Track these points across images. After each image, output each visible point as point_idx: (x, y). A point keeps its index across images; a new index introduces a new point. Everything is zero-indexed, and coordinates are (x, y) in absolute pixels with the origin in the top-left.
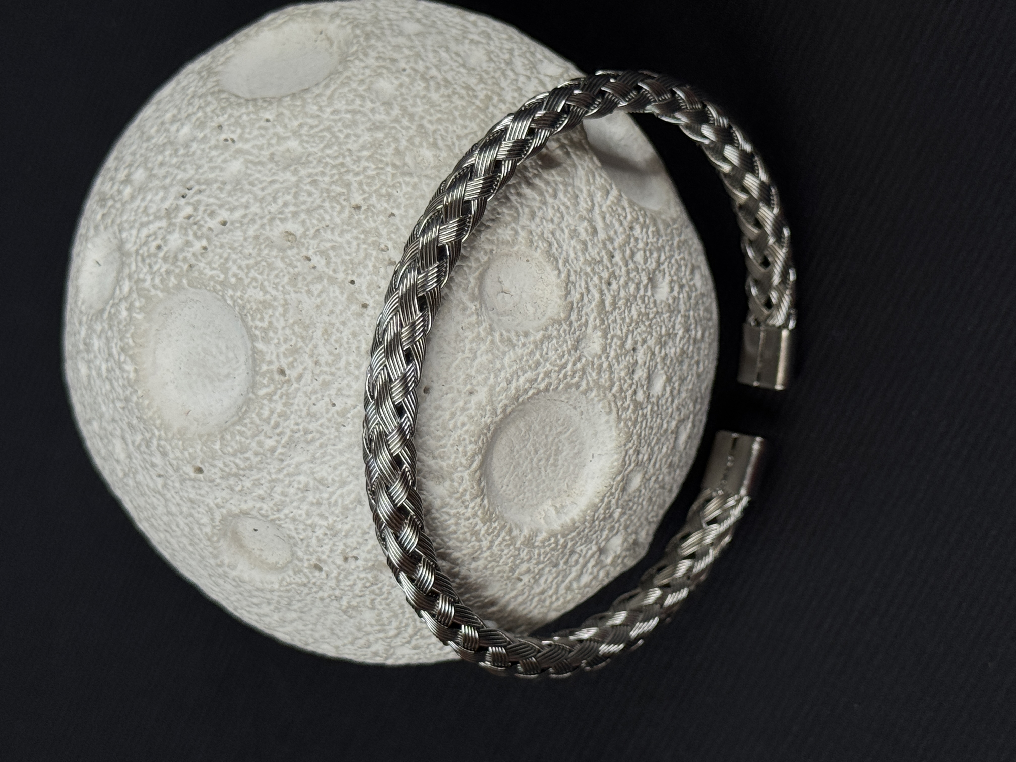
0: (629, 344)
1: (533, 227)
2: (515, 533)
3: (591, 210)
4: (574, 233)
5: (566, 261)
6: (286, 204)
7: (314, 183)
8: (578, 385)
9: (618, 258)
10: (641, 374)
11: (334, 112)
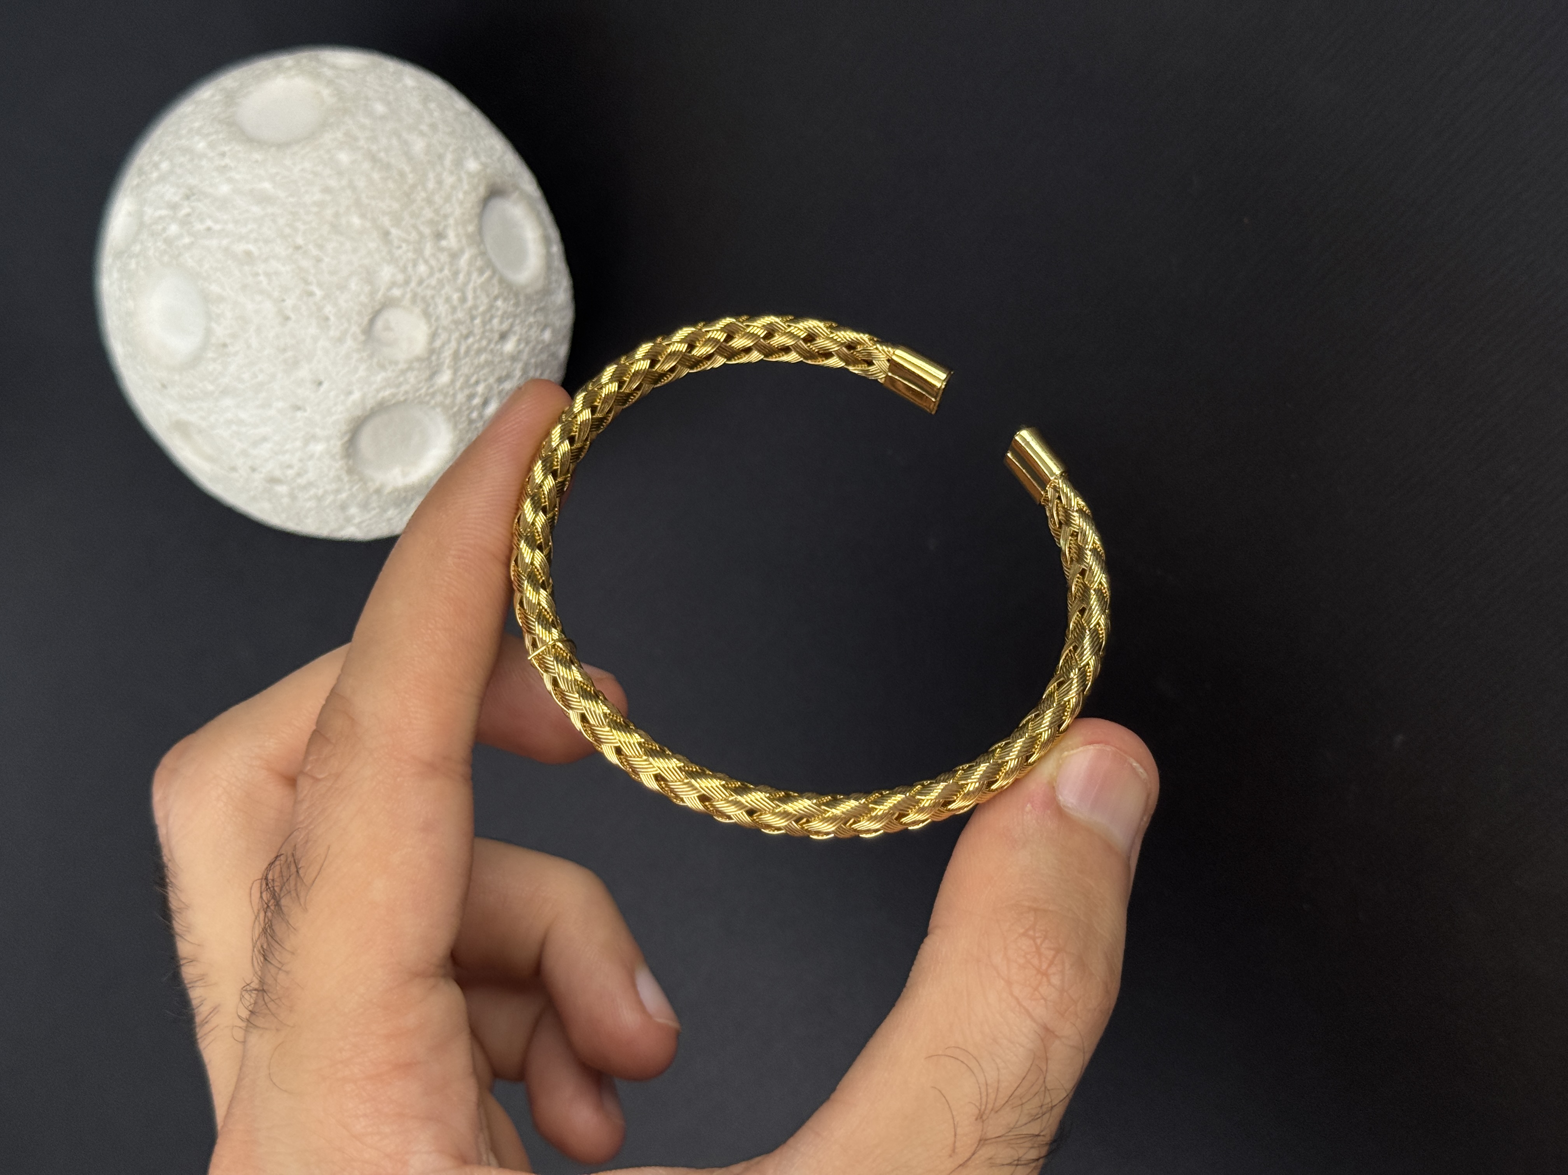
0: (473, 380)
1: (419, 290)
2: (370, 484)
3: (466, 284)
4: (448, 300)
5: (438, 319)
6: (251, 231)
7: (274, 221)
8: (428, 403)
9: (478, 321)
10: (477, 401)
11: (303, 170)
